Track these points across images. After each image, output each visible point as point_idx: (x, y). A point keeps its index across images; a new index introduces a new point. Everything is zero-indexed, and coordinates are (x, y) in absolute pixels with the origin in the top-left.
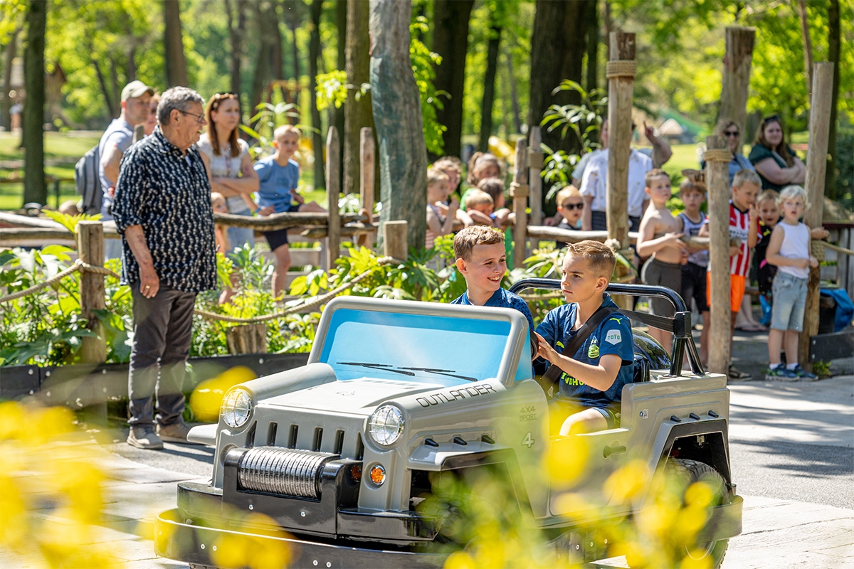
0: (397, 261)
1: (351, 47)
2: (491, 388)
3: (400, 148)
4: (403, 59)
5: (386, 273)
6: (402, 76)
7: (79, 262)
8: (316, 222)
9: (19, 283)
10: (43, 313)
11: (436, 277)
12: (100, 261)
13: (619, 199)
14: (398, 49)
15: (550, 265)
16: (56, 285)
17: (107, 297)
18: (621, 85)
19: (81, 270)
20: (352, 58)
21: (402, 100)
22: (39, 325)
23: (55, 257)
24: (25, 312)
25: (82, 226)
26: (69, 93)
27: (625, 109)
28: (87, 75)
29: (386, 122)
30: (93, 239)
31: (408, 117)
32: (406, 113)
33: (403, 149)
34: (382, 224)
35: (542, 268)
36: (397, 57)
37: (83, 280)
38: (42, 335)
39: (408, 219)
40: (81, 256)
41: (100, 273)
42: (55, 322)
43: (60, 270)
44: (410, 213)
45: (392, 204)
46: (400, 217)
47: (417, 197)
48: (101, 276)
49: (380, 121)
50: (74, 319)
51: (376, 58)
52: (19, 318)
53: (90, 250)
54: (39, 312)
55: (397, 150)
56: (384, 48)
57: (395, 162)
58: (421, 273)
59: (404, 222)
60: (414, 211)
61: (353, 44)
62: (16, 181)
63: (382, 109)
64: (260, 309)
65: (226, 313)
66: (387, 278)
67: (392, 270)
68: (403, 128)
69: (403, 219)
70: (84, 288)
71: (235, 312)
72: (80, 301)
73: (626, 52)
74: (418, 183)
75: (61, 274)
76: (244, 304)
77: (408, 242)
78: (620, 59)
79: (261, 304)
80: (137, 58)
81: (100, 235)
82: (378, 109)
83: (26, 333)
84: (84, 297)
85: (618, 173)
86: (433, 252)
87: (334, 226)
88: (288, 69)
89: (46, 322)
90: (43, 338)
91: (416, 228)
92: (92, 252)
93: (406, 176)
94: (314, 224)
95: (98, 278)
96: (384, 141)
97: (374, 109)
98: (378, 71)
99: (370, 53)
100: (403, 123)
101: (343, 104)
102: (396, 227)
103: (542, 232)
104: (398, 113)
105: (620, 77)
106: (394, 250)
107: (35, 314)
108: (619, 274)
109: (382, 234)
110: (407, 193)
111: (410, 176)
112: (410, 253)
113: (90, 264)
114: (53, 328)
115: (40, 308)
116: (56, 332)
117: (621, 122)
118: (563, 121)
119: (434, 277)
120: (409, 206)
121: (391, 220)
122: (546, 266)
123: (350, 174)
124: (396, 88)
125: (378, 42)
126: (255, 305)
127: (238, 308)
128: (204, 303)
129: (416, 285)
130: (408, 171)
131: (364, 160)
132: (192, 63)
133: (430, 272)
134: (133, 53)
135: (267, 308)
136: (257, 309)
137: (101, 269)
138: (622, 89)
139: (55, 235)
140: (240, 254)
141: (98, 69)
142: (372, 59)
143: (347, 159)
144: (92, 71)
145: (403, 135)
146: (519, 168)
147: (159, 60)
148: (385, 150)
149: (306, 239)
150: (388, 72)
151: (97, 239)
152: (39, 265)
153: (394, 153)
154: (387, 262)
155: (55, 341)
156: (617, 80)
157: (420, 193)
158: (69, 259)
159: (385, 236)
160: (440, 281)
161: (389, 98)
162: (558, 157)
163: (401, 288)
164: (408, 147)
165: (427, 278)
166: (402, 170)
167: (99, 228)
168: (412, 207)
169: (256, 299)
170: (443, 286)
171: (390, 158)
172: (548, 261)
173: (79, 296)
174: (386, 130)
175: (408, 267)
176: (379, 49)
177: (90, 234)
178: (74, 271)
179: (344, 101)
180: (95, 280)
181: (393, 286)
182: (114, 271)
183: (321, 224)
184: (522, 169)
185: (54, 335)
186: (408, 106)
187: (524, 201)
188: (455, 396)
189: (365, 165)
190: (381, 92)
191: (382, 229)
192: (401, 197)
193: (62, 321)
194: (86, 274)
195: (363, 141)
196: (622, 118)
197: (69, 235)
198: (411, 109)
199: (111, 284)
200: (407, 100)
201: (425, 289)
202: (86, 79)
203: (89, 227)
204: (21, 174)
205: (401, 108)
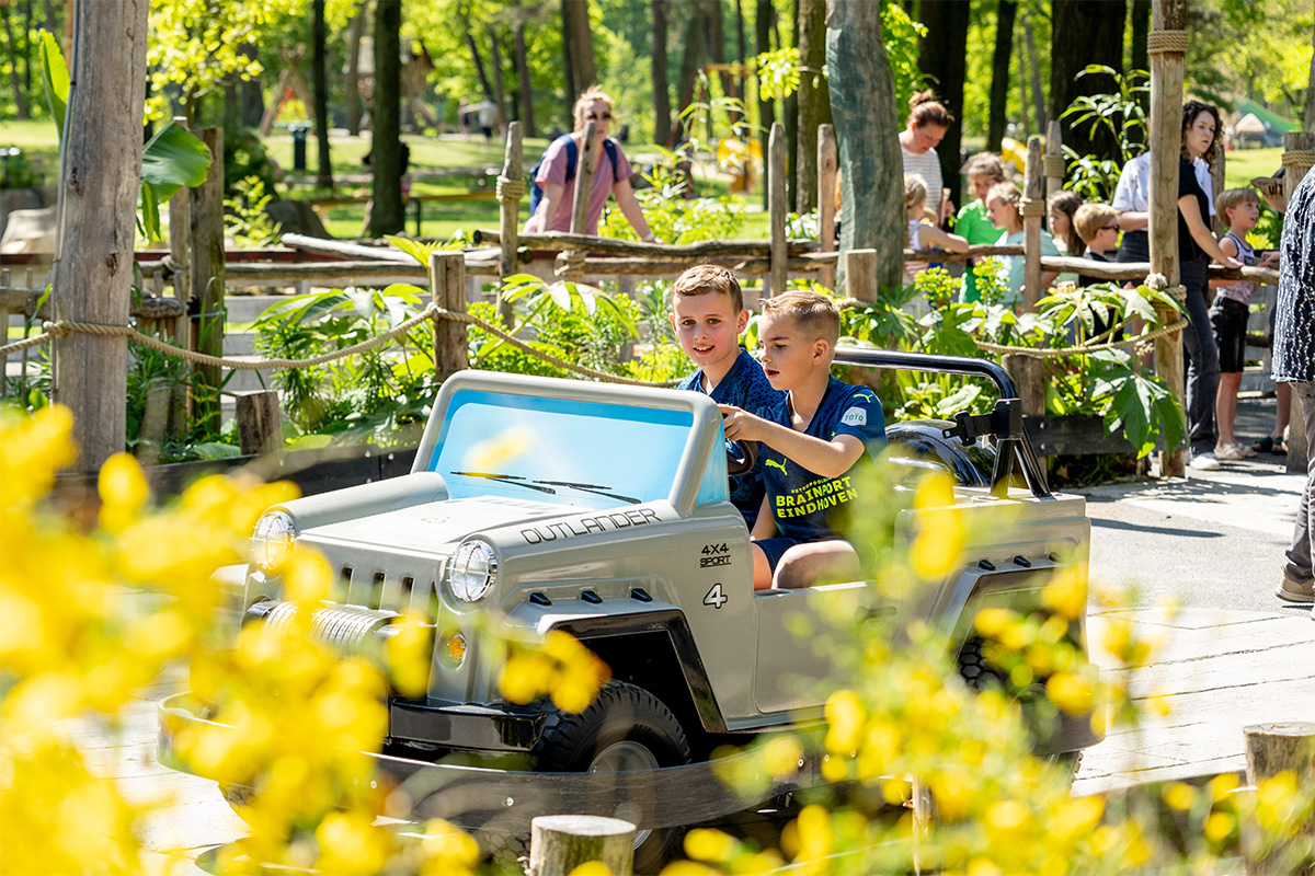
0: (863, 304)
1: (806, 16)
2: (653, 515)
3: (866, 151)
4: (870, 31)
5: (848, 319)
6: (870, 54)
7: (432, 306)
8: (756, 252)
9: (354, 334)
10: (385, 375)
11: (916, 325)
12: (460, 304)
13: (1165, 219)
14: (864, 16)
15: (1072, 308)
16: (402, 338)
17: (471, 353)
18: (1167, 63)
19: (436, 317)
20: (806, 30)
21: (869, 85)
22: (380, 391)
23: (401, 299)
24: (361, 374)
25: (437, 258)
26: (436, 83)
27: (1173, 96)
28: (460, 59)
29: (847, 115)
30: (451, 276)
31: (878, 109)
32: (874, 103)
33: (872, 152)
34: (843, 253)
35: (1061, 313)
36: (862, 28)
37: (438, 330)
38: (383, 404)
39: (878, 247)
40: (435, 298)
41: (461, 321)
42: (402, 387)
43: (407, 317)
44: (881, 238)
45: (856, 226)
46: (867, 244)
47: (890, 217)
48: (462, 325)
49: (840, 114)
50: (427, 382)
51: (835, 29)
52: (354, 382)
53: (447, 290)
54: (380, 375)
55: (863, 153)
56: (845, 16)
57: (859, 170)
58: (896, 319)
59: (873, 251)
60: (886, 236)
61: (808, 12)
62: (363, 200)
63: (843, 97)
64: (678, 368)
65: (632, 374)
66: (850, 326)
67: (856, 316)
68: (871, 124)
69: (871, 247)
70: (439, 341)
71: (644, 374)
72: (434, 358)
73: (1173, 18)
74: (892, 197)
75: (408, 322)
76: (656, 363)
77: (878, 277)
78: (1165, 29)
79: (680, 362)
80: (528, 35)
81: (461, 270)
82: (837, 98)
83: (364, 402)
84: (439, 353)
85: (1163, 184)
86: (912, 292)
87: (779, 257)
88: (731, 48)
89: (390, 387)
90: (385, 408)
91: (889, 259)
92: (450, 293)
93: (875, 188)
94: (752, 254)
95: (458, 328)
96: (845, 141)
97: (831, 98)
98: (836, 47)
99: (826, 22)
100: (871, 117)
101: (794, 92)
102: (861, 257)
103: (1062, 264)
104: (864, 104)
105: (1165, 53)
106: (859, 288)
107: (374, 377)
108: (1166, 320)
109: (843, 267)
110: (877, 212)
111: (880, 188)
112: (880, 293)
113: (448, 309)
114: (398, 396)
115: (380, 369)
116: (403, 399)
117: (1168, 113)
118: (1093, 114)
119: (914, 325)
120: (880, 229)
121: (855, 248)
122: (1066, 309)
123: (805, 187)
124: (860, 69)
125: (836, 8)
126: (670, 363)
127: (647, 368)
128: (602, 362)
129: (889, 337)
130: (877, 182)
131: (823, 168)
132: (601, 41)
133: (908, 318)
134: (522, 29)
135: (687, 368)
136: (674, 369)
137: (461, 315)
138: (1169, 69)
139: (402, 270)
140: (652, 296)
141: (474, 50)
142: (829, 30)
143: (801, 167)
144: (468, 54)
145: (871, 133)
146: (1032, 177)
147: (557, 37)
148: (847, 154)
149: (743, 274)
150: (849, 47)
151: (457, 275)
152: (379, 309)
153: (859, 157)
154: (849, 305)
155: (400, 413)
156: (1162, 57)
157: (895, 211)
158: (420, 302)
159: (846, 270)
160: (923, 330)
161: (850, 83)
162: (1087, 163)
163: (869, 339)
164: (877, 149)
165: (904, 326)
166: (870, 180)
167: (459, 259)
168: (884, 231)
169: (673, 355)
170: (927, 337)
171: (854, 164)
172: (1068, 303)
173: (432, 352)
174: (847, 126)
175: (878, 311)
176: (838, 17)
177: (448, 269)
178: (426, 318)
179: (795, 88)
180: (453, 331)
181: (857, 338)
182: (482, 318)
183: (762, 254)
184: (1036, 178)
185: (400, 404)
186: (877, 94)
187: (1038, 222)
188: (588, 528)
189: (824, 175)
190: (841, 75)
191: (843, 260)
192: (868, 217)
193: (411, 386)
194: (442, 323)
195: (820, 143)
196: (1169, 108)
197: (421, 270)
198: (881, 97)
199: (477, 335)
200: (876, 85)
201: (902, 341)
202: (459, 64)
203: (446, 258)
204: (369, 192)
205: (867, 96)
